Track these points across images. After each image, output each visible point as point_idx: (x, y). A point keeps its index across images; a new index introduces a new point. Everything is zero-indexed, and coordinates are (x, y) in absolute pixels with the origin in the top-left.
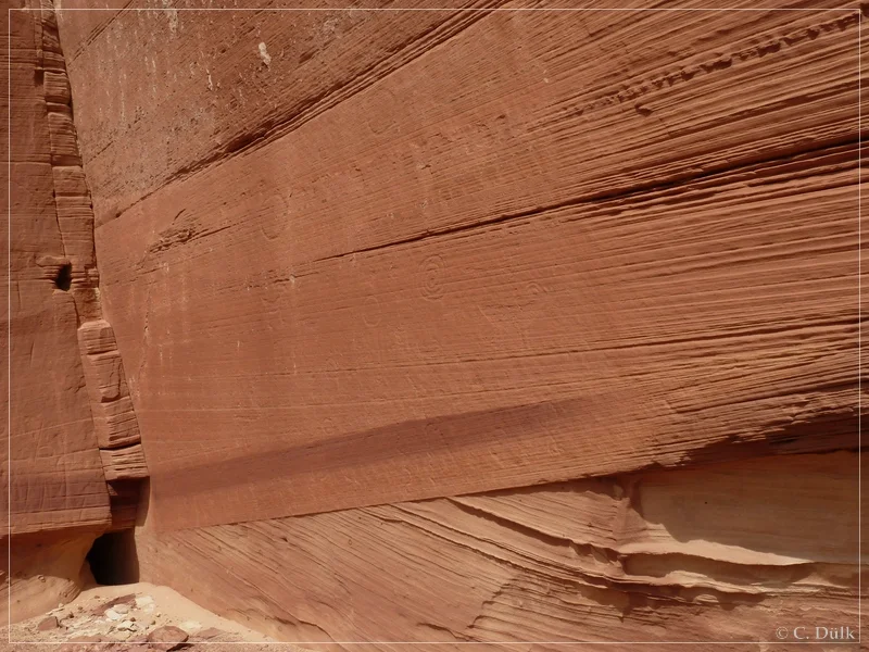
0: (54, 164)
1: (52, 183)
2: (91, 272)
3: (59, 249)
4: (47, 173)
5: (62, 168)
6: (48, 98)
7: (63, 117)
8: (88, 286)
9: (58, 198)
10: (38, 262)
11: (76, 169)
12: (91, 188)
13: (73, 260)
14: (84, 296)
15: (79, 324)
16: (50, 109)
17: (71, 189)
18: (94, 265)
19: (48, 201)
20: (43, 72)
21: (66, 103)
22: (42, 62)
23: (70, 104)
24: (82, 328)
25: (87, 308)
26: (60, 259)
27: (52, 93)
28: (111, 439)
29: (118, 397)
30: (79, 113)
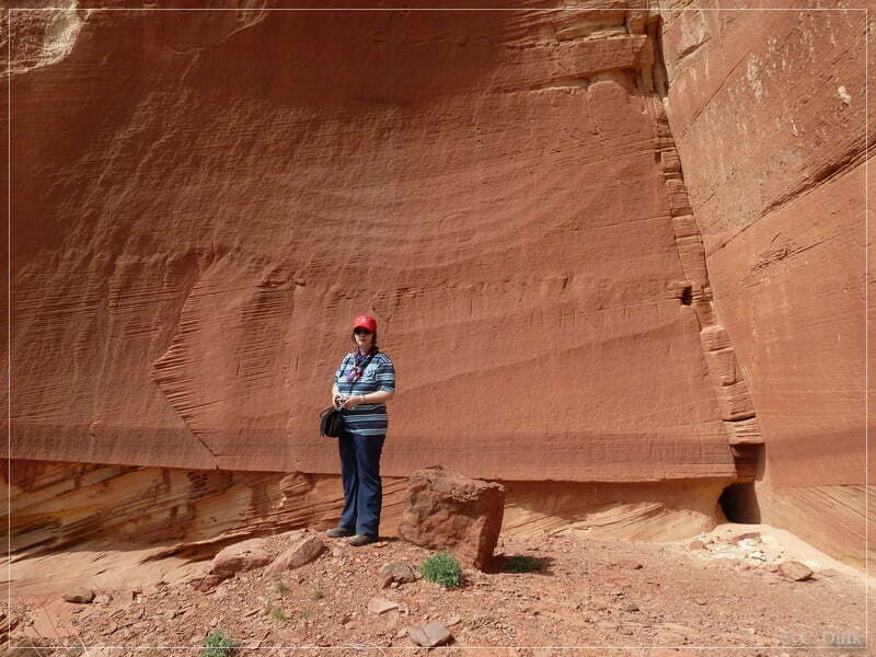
0: (673, 216)
1: (673, 230)
2: (706, 290)
3: (682, 276)
5: (678, 218)
6: (666, 170)
7: (676, 181)
8: (705, 301)
9: (678, 240)
10: (669, 287)
11: (689, 217)
12: (701, 229)
13: (693, 283)
14: (703, 309)
15: (701, 329)
16: (667, 178)
17: (686, 232)
18: (707, 285)
19: (672, 242)
20: (660, 153)
21: (678, 171)
22: (659, 146)
23: (681, 171)
24: (703, 332)
25: (706, 317)
26: (683, 283)
27: (668, 166)
28: (733, 413)
29: (735, 382)
30: (687, 177)
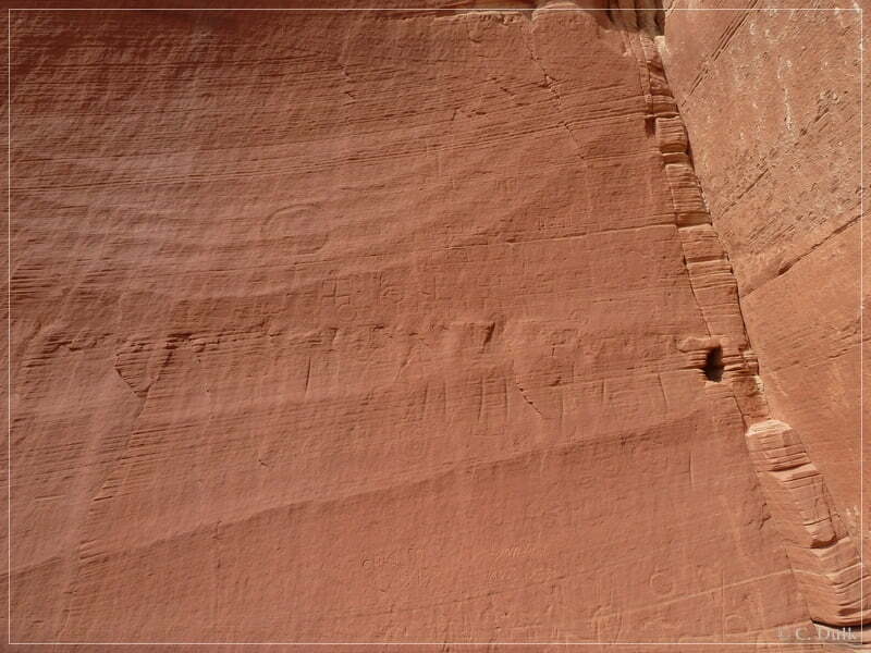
0: (679, 225)
1: (681, 248)
2: (747, 354)
4: (673, 237)
5: (689, 229)
6: (664, 148)
7: (683, 167)
8: (746, 374)
10: (681, 345)
11: (706, 227)
13: (723, 341)
14: (745, 388)
15: (745, 428)
16: (667, 161)
20: (653, 120)
21: (684, 151)
22: (652, 109)
23: (688, 151)
24: (750, 433)
26: (706, 341)
27: (668, 141)
29: (834, 541)
